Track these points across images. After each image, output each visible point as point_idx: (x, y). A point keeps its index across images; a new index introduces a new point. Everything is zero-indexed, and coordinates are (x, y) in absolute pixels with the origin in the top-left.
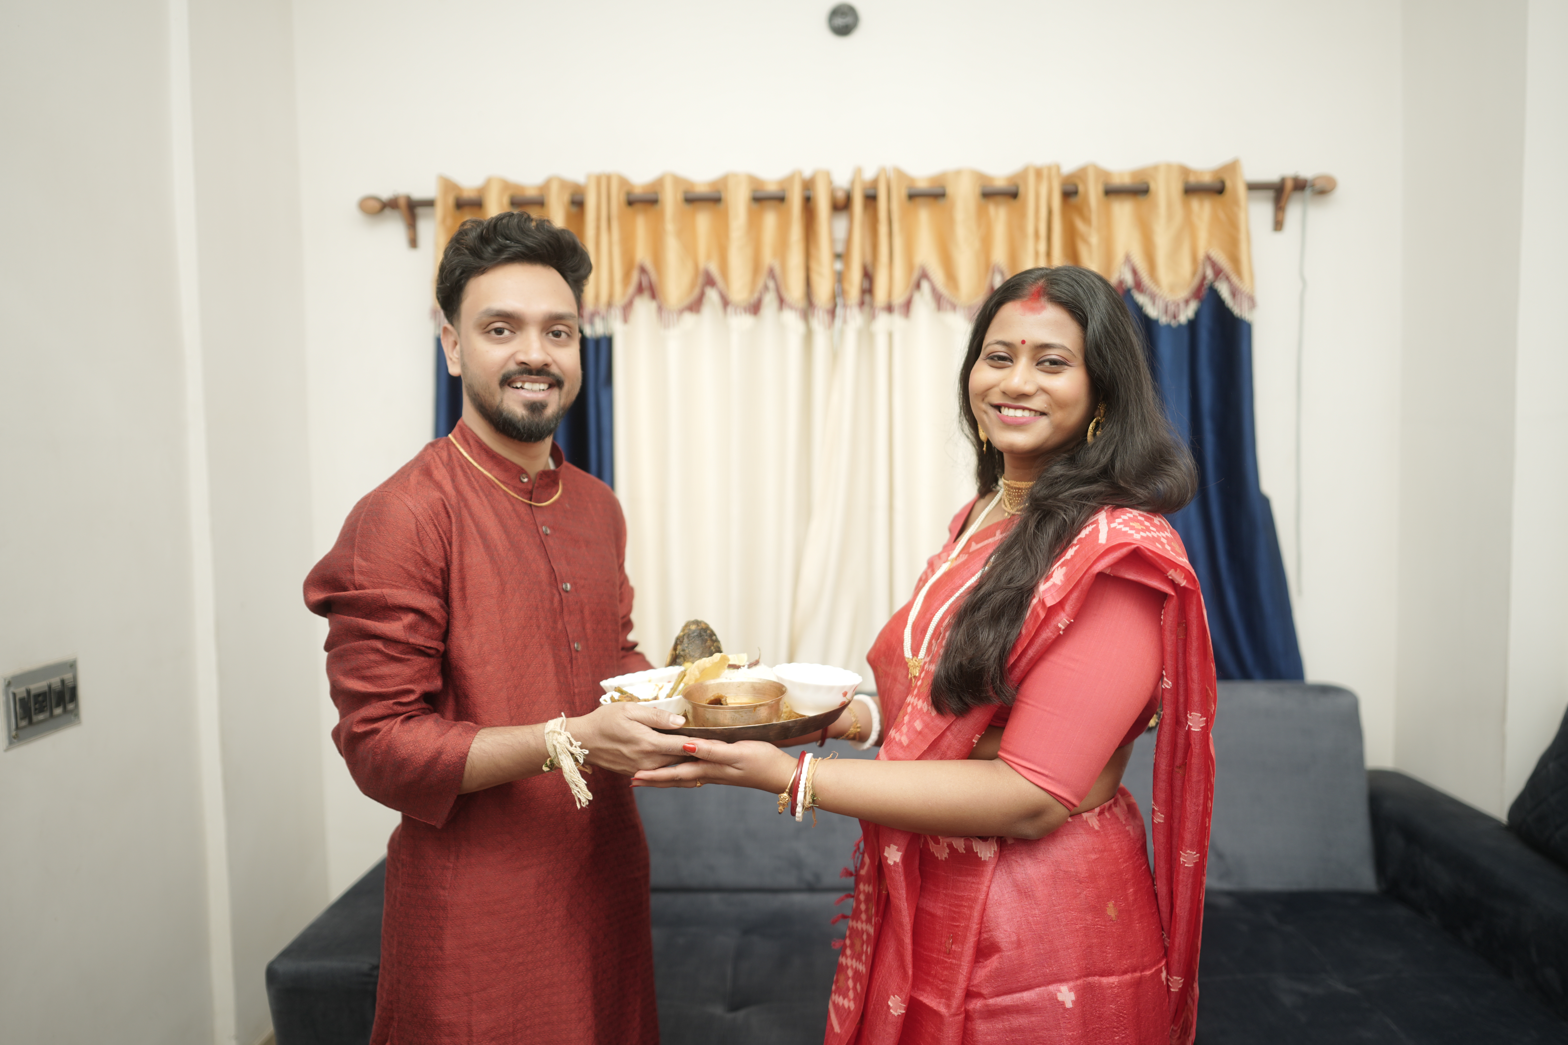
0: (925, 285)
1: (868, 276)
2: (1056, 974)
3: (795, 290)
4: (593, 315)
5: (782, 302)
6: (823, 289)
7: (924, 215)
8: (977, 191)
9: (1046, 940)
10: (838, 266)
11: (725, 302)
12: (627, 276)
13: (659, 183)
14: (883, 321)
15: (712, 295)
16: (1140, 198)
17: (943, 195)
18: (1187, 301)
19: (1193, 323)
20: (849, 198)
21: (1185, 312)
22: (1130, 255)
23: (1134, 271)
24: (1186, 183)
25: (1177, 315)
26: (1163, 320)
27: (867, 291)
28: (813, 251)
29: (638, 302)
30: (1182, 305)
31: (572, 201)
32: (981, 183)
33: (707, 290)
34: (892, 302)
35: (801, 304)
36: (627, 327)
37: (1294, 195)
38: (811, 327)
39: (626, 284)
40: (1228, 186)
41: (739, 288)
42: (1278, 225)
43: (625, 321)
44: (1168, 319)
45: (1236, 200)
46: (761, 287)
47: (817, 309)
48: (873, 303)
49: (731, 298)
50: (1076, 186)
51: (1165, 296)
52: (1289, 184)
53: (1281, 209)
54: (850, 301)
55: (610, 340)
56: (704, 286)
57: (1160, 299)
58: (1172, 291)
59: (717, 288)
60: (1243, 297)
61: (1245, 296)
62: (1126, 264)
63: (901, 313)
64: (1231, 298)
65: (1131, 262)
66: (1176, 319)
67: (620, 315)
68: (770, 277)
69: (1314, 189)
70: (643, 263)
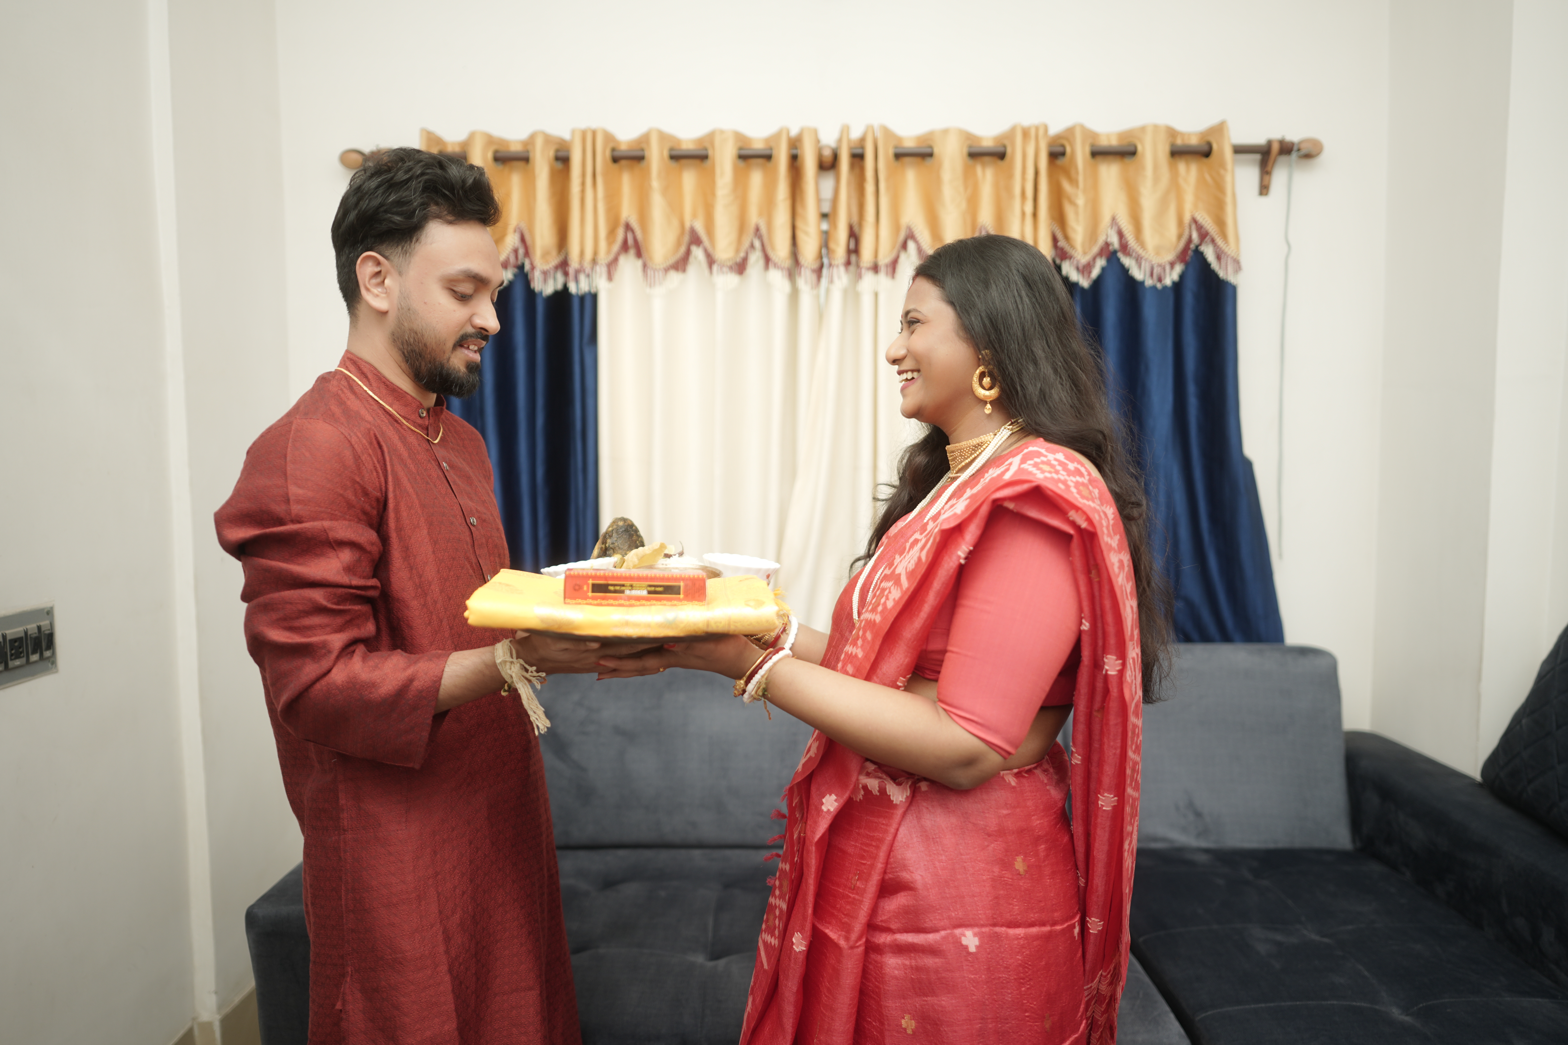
0: (911, 245)
1: (854, 235)
2: (961, 919)
3: (781, 249)
4: (577, 272)
5: (767, 261)
6: (809, 248)
7: (911, 175)
8: (965, 151)
9: (952, 885)
10: (825, 226)
11: (711, 261)
12: (612, 233)
13: (645, 139)
14: (869, 281)
15: (698, 253)
16: (1127, 160)
17: (930, 155)
18: (1172, 265)
19: (1177, 287)
20: (835, 157)
21: (1170, 274)
22: (1117, 217)
23: (1121, 234)
24: (1173, 145)
25: (1162, 278)
26: (1149, 282)
27: (854, 251)
28: (799, 210)
29: (623, 260)
30: (1168, 268)
31: (557, 158)
32: (968, 143)
33: (693, 249)
34: (878, 263)
35: (787, 263)
36: (612, 285)
37: (1281, 158)
38: (797, 286)
39: (611, 242)
40: (1214, 148)
41: (725, 247)
42: (1263, 189)
43: (610, 278)
44: (1153, 281)
45: (1222, 163)
46: (747, 246)
47: (803, 268)
48: (859, 263)
49: (716, 257)
50: (1063, 147)
51: (1151, 259)
52: (1275, 147)
53: (1267, 173)
54: (835, 259)
55: (594, 298)
56: (690, 244)
57: (1146, 261)
58: (1157, 254)
59: (702, 247)
60: (1228, 260)
61: (1230, 260)
62: (1112, 226)
63: (887, 273)
64: (1216, 260)
65: (1118, 225)
66: (1161, 283)
67: (605, 273)
68: (756, 235)
69: (1300, 152)
70: (629, 221)
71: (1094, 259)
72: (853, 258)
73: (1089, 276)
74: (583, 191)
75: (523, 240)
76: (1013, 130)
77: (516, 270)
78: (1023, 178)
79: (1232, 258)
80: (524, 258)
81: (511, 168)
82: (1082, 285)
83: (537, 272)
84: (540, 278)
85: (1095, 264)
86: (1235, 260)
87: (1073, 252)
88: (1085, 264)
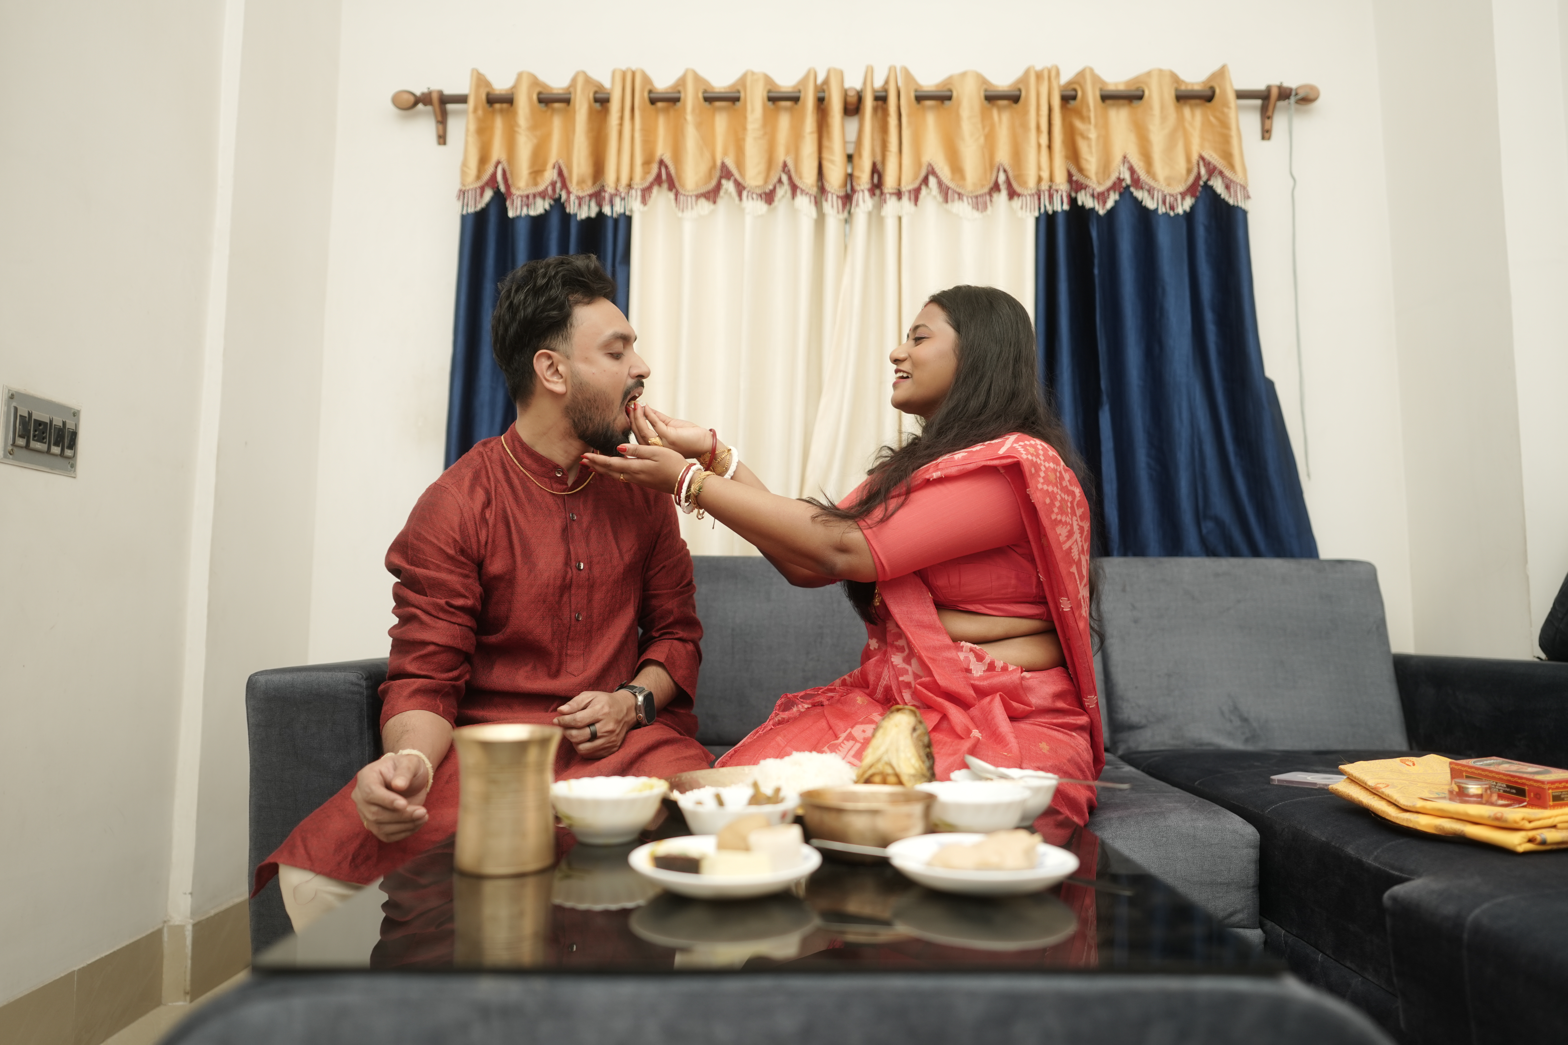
0: (932, 181)
1: (877, 171)
3: (808, 178)
4: (613, 197)
5: (794, 188)
6: (835, 176)
7: (931, 120)
8: (982, 94)
10: (849, 167)
11: (740, 188)
12: (647, 163)
13: (682, 82)
14: (891, 206)
15: (729, 186)
16: (1136, 103)
17: (949, 98)
18: (1183, 195)
19: (1189, 216)
20: (860, 98)
21: (1182, 205)
22: (1128, 156)
23: (1132, 170)
24: (1177, 91)
25: (1175, 207)
26: (1162, 210)
27: (877, 183)
28: (825, 143)
29: (655, 189)
30: (1179, 197)
31: (596, 100)
32: (985, 86)
33: (724, 182)
34: (901, 191)
35: (814, 190)
36: (646, 208)
37: (1281, 104)
38: (823, 211)
39: (646, 173)
40: (1218, 91)
41: (753, 176)
42: (1266, 134)
43: (643, 203)
44: (1166, 209)
45: (1226, 104)
46: (775, 180)
47: (830, 195)
48: (883, 191)
49: (746, 185)
50: (1075, 90)
51: (1163, 189)
52: (1275, 93)
53: (1268, 118)
54: (859, 185)
55: (629, 219)
56: (721, 178)
57: (1158, 192)
58: (1169, 185)
59: (732, 178)
60: (1237, 187)
61: (1239, 187)
62: (1124, 164)
63: (910, 199)
64: (1226, 190)
65: (1129, 162)
66: (1174, 210)
67: (639, 198)
68: (784, 171)
69: (1299, 97)
70: (663, 158)
71: (1108, 190)
72: (878, 192)
73: (1104, 206)
74: (621, 125)
75: (560, 173)
76: (1027, 73)
77: (552, 202)
78: (1038, 114)
79: (1241, 186)
80: (561, 190)
81: (554, 110)
82: (1097, 213)
83: (572, 198)
84: (574, 203)
85: (1109, 195)
86: (1244, 188)
87: (1088, 182)
88: (1099, 194)
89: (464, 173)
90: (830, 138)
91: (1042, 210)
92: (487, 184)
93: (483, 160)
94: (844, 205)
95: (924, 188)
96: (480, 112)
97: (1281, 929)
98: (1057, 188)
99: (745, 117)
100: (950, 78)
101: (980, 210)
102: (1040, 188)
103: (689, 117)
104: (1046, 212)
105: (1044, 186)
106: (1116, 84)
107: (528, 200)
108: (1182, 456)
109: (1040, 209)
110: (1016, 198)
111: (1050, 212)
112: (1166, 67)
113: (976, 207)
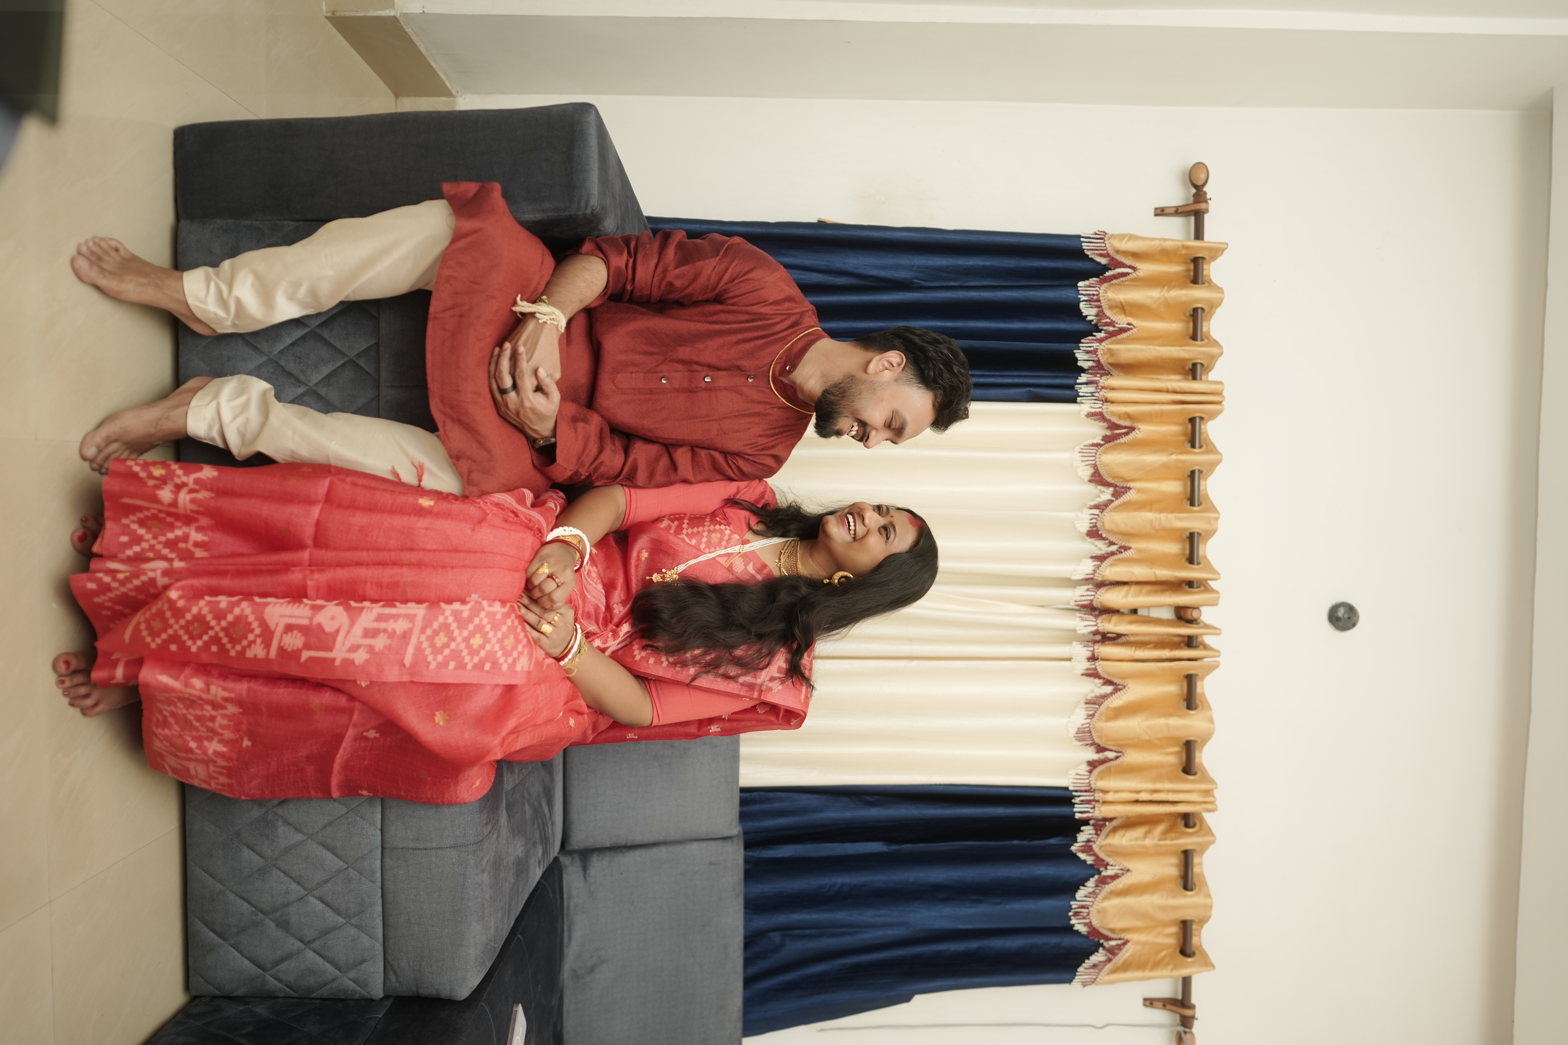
0: (1109, 689)
1: (1117, 639)
3: (1112, 572)
4: (1096, 384)
5: (1101, 558)
6: (1110, 598)
7: (1171, 689)
8: (1192, 738)
10: (1125, 611)
11: (1102, 507)
12: (1129, 416)
13: (1210, 450)
14: (1082, 652)
15: (1106, 494)
16: (1180, 882)
17: (1190, 708)
18: (1089, 925)
19: (1069, 930)
20: (1191, 622)
21: (1080, 923)
22: (1129, 874)
23: (1115, 877)
24: (1192, 922)
25: (1078, 917)
26: (1074, 904)
27: (1105, 638)
28: (1147, 588)
29: (1103, 424)
30: (1087, 921)
31: (1195, 366)
32: (1199, 741)
33: (1111, 489)
34: (1096, 661)
35: (1099, 578)
36: (1083, 416)
37: (1178, 1017)
38: (1078, 587)
39: (1120, 416)
40: (1190, 960)
41: (1113, 520)
42: (1149, 1002)
43: (1088, 414)
44: (1075, 908)
45: (1176, 967)
46: (1112, 539)
47: (1094, 593)
48: (1096, 644)
49: (1105, 513)
50: (1194, 826)
51: (1094, 906)
52: (1188, 1012)
53: (1164, 1006)
54: (1102, 622)
55: (1073, 400)
56: (1116, 486)
57: (1092, 902)
58: (1098, 911)
59: (1114, 499)
60: (1094, 975)
61: (1094, 977)
62: (1122, 870)
63: (1087, 669)
64: (1091, 965)
65: (1123, 874)
66: (1073, 915)
67: (1093, 410)
68: (1121, 547)
69: (1183, 1035)
70: (1136, 431)
71: (1095, 855)
72: (1098, 637)
73: (1080, 851)
74: (1168, 391)
75: (1122, 330)
76: (1212, 781)
77: (1093, 323)
78: (1169, 791)
79: (1095, 979)
80: (1107, 332)
81: (1188, 322)
82: (1072, 845)
83: (1095, 345)
84: (1090, 347)
85: (1091, 855)
86: (1093, 982)
87: (1102, 836)
88: (1091, 847)
89: (1122, 237)
90: (1150, 593)
91: (1075, 794)
92: (1113, 259)
93: (1136, 255)
94: (1084, 606)
95: (1101, 681)
96: (1184, 252)
97: (383, 1014)
98: (1096, 808)
99: (1172, 512)
100: (1210, 708)
101: (1077, 735)
102: (1096, 792)
103: (1174, 457)
104: (1073, 797)
105: (1098, 796)
106: (1200, 864)
107: (1094, 300)
108: (840, 916)
109: (1076, 791)
110: (1088, 768)
111: (1073, 801)
112: (1214, 912)
113: (1080, 731)
